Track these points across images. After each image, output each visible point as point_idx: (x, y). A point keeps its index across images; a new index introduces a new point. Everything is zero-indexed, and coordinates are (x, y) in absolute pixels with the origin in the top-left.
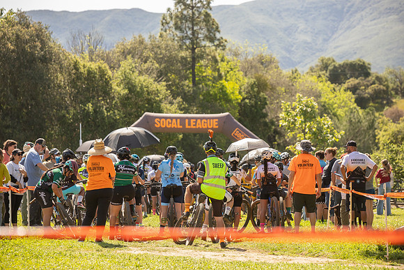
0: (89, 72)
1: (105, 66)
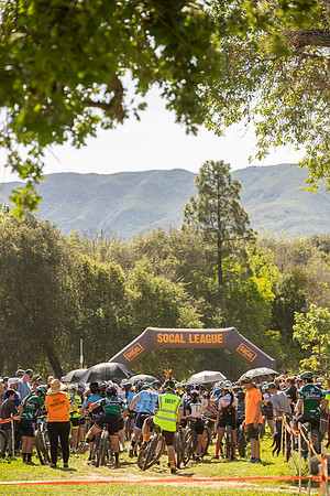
1: (118, 267)
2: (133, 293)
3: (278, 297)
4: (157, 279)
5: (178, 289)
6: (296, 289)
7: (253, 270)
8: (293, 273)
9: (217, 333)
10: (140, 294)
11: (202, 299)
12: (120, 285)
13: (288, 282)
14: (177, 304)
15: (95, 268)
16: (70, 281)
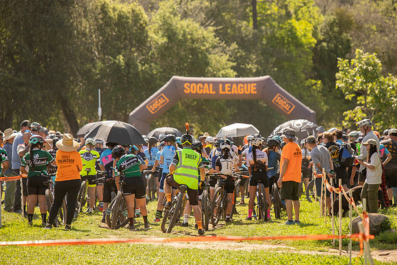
0: (120, 17)
1: (140, 9)
2: (157, 38)
3: (320, 42)
4: (185, 23)
5: (208, 33)
6: (340, 33)
7: (292, 11)
8: (337, 14)
9: (251, 82)
10: (165, 40)
11: (234, 46)
12: (142, 29)
13: (331, 25)
14: (207, 50)
15: (114, 9)
16: (86, 25)
